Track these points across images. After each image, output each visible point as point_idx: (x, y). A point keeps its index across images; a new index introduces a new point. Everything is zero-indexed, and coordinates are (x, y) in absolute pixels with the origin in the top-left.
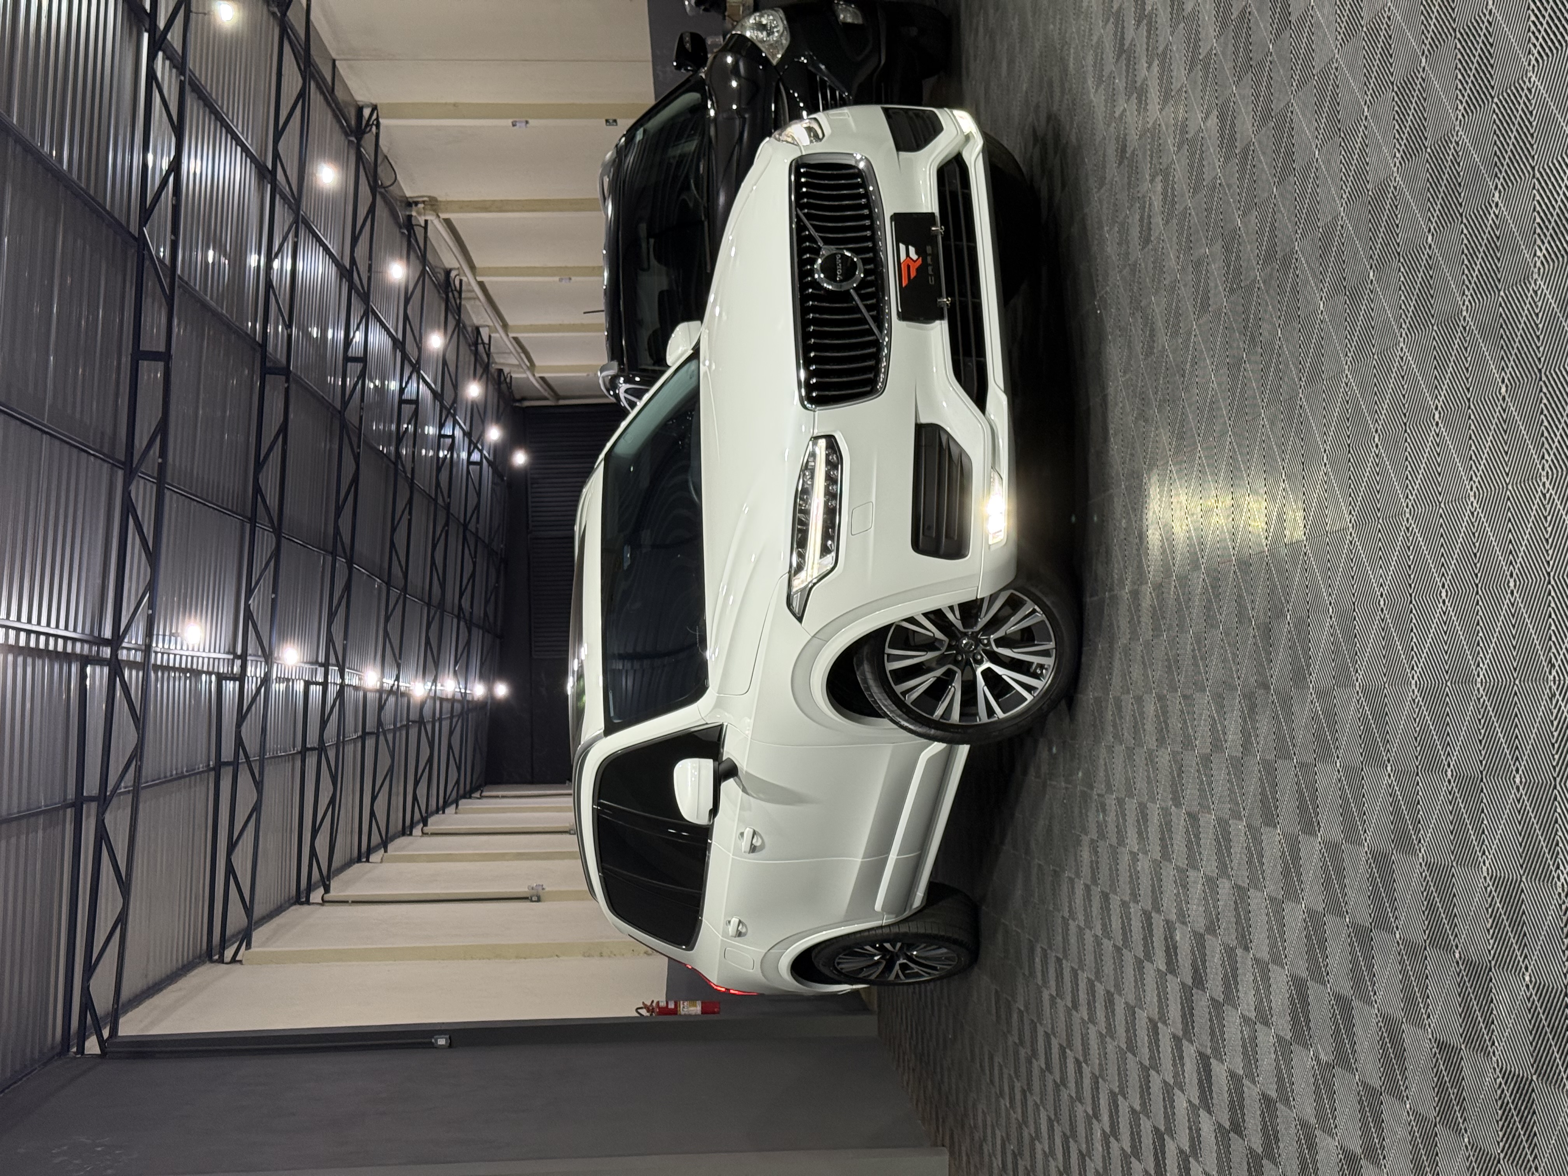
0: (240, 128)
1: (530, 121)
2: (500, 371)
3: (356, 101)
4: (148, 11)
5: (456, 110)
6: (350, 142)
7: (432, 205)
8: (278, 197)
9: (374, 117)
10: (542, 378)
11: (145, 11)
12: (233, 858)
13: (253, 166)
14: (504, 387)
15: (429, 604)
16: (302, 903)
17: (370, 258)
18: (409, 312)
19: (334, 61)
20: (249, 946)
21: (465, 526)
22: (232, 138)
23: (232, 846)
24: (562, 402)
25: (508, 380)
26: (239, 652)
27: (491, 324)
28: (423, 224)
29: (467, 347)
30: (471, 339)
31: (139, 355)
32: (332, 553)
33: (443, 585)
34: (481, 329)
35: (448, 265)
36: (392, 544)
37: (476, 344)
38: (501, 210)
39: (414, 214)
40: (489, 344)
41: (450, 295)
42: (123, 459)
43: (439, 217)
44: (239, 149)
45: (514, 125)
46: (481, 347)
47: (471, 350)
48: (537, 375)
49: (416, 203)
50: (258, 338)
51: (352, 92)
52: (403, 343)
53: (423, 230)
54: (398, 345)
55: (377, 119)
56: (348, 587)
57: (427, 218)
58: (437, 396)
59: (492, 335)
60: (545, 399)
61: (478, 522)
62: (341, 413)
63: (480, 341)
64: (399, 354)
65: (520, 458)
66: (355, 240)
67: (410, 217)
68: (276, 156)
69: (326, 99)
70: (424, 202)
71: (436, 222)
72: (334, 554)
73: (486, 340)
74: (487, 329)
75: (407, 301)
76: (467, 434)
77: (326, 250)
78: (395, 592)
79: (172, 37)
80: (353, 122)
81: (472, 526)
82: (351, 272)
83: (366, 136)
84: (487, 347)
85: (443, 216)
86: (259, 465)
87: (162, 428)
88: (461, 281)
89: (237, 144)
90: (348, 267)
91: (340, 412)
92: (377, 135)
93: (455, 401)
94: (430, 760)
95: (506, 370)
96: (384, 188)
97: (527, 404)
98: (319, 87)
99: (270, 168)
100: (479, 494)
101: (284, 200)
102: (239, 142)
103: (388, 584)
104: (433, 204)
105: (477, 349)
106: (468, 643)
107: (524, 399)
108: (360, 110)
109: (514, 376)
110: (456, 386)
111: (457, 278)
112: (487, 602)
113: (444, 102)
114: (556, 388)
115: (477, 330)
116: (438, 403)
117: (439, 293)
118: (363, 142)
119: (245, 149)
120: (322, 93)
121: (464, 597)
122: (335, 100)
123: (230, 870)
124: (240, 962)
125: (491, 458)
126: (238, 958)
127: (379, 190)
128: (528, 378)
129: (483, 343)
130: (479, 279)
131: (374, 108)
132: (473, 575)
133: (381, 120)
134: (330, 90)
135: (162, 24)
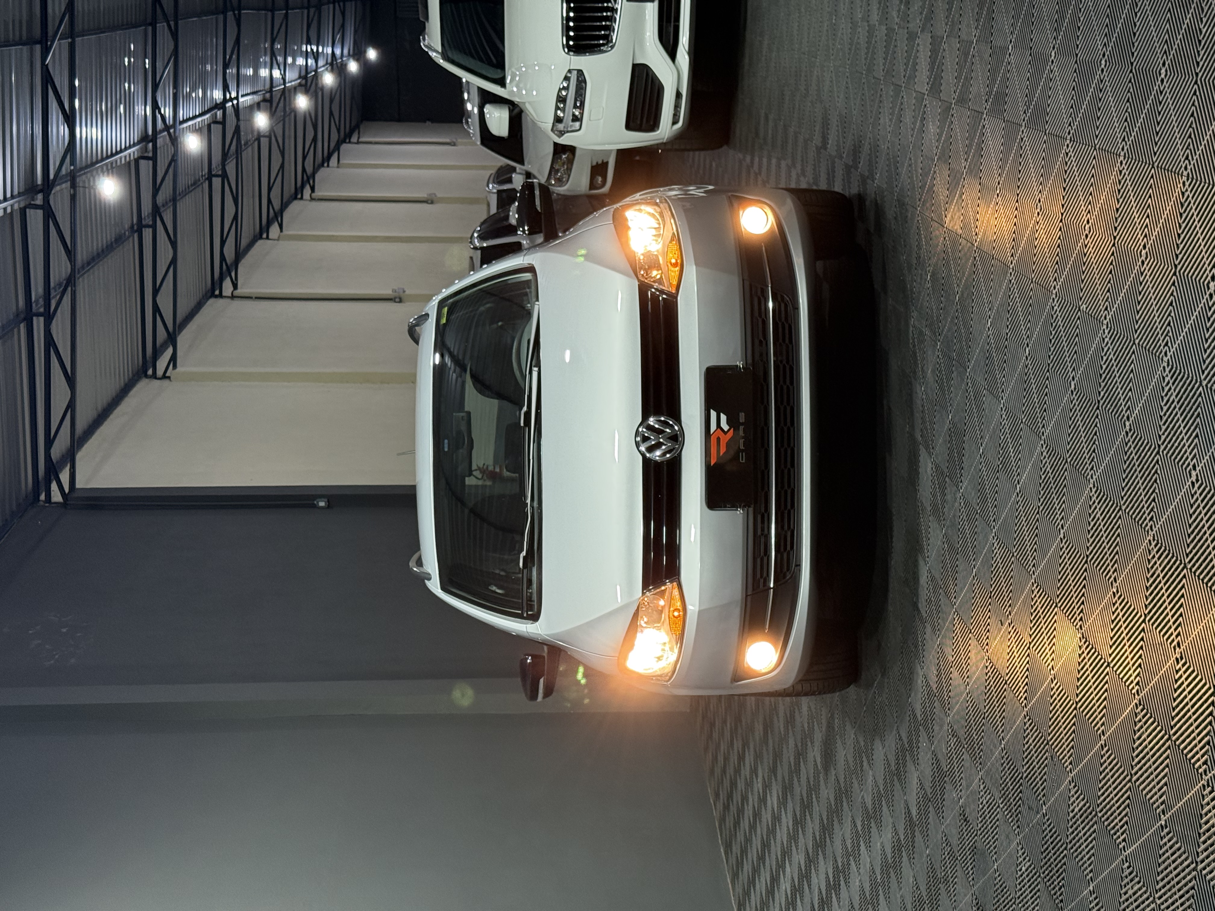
12: (158, 299)
16: (216, 297)
20: (175, 367)
23: (156, 291)
56: (238, 41)
94: (315, 140)
123: (156, 309)
124: (169, 378)
126: (167, 375)
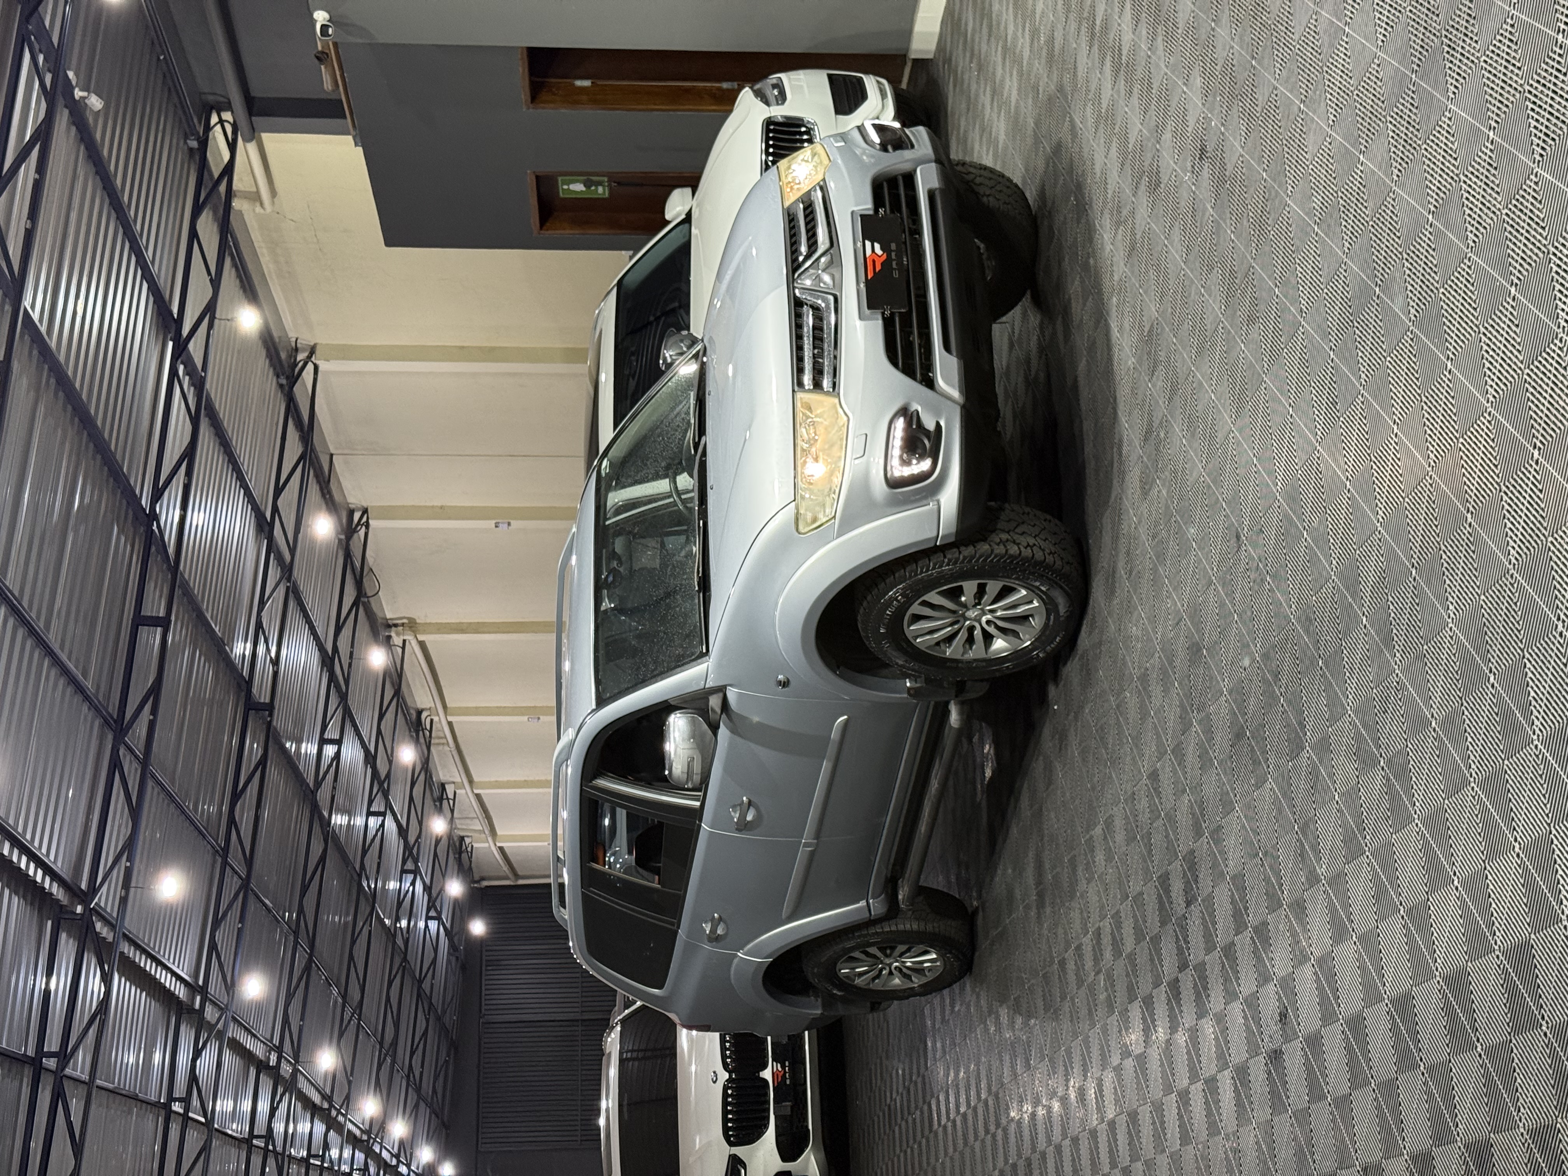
0: (245, 467)
1: (512, 522)
2: (462, 839)
3: (348, 504)
4: (176, 316)
5: (442, 512)
6: (340, 540)
7: (411, 627)
8: (272, 555)
9: (364, 519)
10: (501, 849)
11: (172, 315)
13: (253, 514)
14: (464, 855)
15: (381, 1046)
17: (352, 646)
18: (382, 727)
19: (332, 455)
21: (420, 981)
22: (237, 478)
24: (521, 882)
25: (469, 849)
26: (201, 983)
27: (458, 780)
28: (401, 645)
29: (432, 803)
30: (437, 793)
31: (140, 621)
32: (294, 932)
33: (397, 1025)
34: (447, 786)
35: (420, 706)
36: (351, 957)
37: (441, 799)
38: (477, 632)
39: (393, 634)
40: (454, 800)
41: (421, 733)
42: (115, 717)
43: (416, 637)
44: (242, 491)
45: (496, 527)
46: (445, 802)
47: (436, 805)
48: (499, 844)
49: (396, 625)
50: (245, 673)
51: (346, 492)
52: (375, 757)
53: (400, 650)
54: (370, 759)
55: (367, 522)
57: (405, 638)
58: (403, 832)
59: (458, 791)
60: (506, 878)
61: (433, 977)
62: (314, 793)
63: (445, 797)
64: (369, 771)
65: (478, 928)
66: (338, 629)
67: (389, 638)
68: (275, 510)
69: (321, 489)
70: (403, 625)
71: (414, 643)
72: (296, 933)
73: (451, 796)
74: (452, 786)
75: (381, 716)
76: (427, 889)
77: (312, 629)
78: (348, 1011)
79: (195, 347)
80: (344, 521)
81: (426, 986)
82: (332, 660)
83: (356, 535)
84: (451, 802)
85: (421, 638)
86: (236, 796)
87: (155, 691)
88: (432, 721)
89: (241, 486)
90: (330, 653)
91: (312, 792)
92: (366, 535)
93: (419, 836)
95: (467, 840)
96: (368, 597)
97: (485, 883)
98: (316, 476)
99: (269, 520)
100: (436, 950)
101: (278, 561)
102: (244, 486)
103: (344, 997)
104: (412, 625)
105: (441, 804)
106: (416, 1106)
107: (483, 879)
108: (351, 513)
109: (475, 845)
110: (420, 823)
111: (429, 719)
112: (436, 1078)
113: (431, 504)
114: (515, 865)
115: (443, 786)
116: (402, 841)
117: (410, 731)
118: (351, 543)
119: (248, 494)
120: (318, 482)
121: (415, 1057)
122: (329, 492)
125: (448, 925)
127: (362, 599)
128: (490, 847)
129: (448, 799)
130: (450, 719)
131: (365, 511)
132: (425, 1033)
133: (370, 521)
134: (326, 479)
135: (185, 332)
